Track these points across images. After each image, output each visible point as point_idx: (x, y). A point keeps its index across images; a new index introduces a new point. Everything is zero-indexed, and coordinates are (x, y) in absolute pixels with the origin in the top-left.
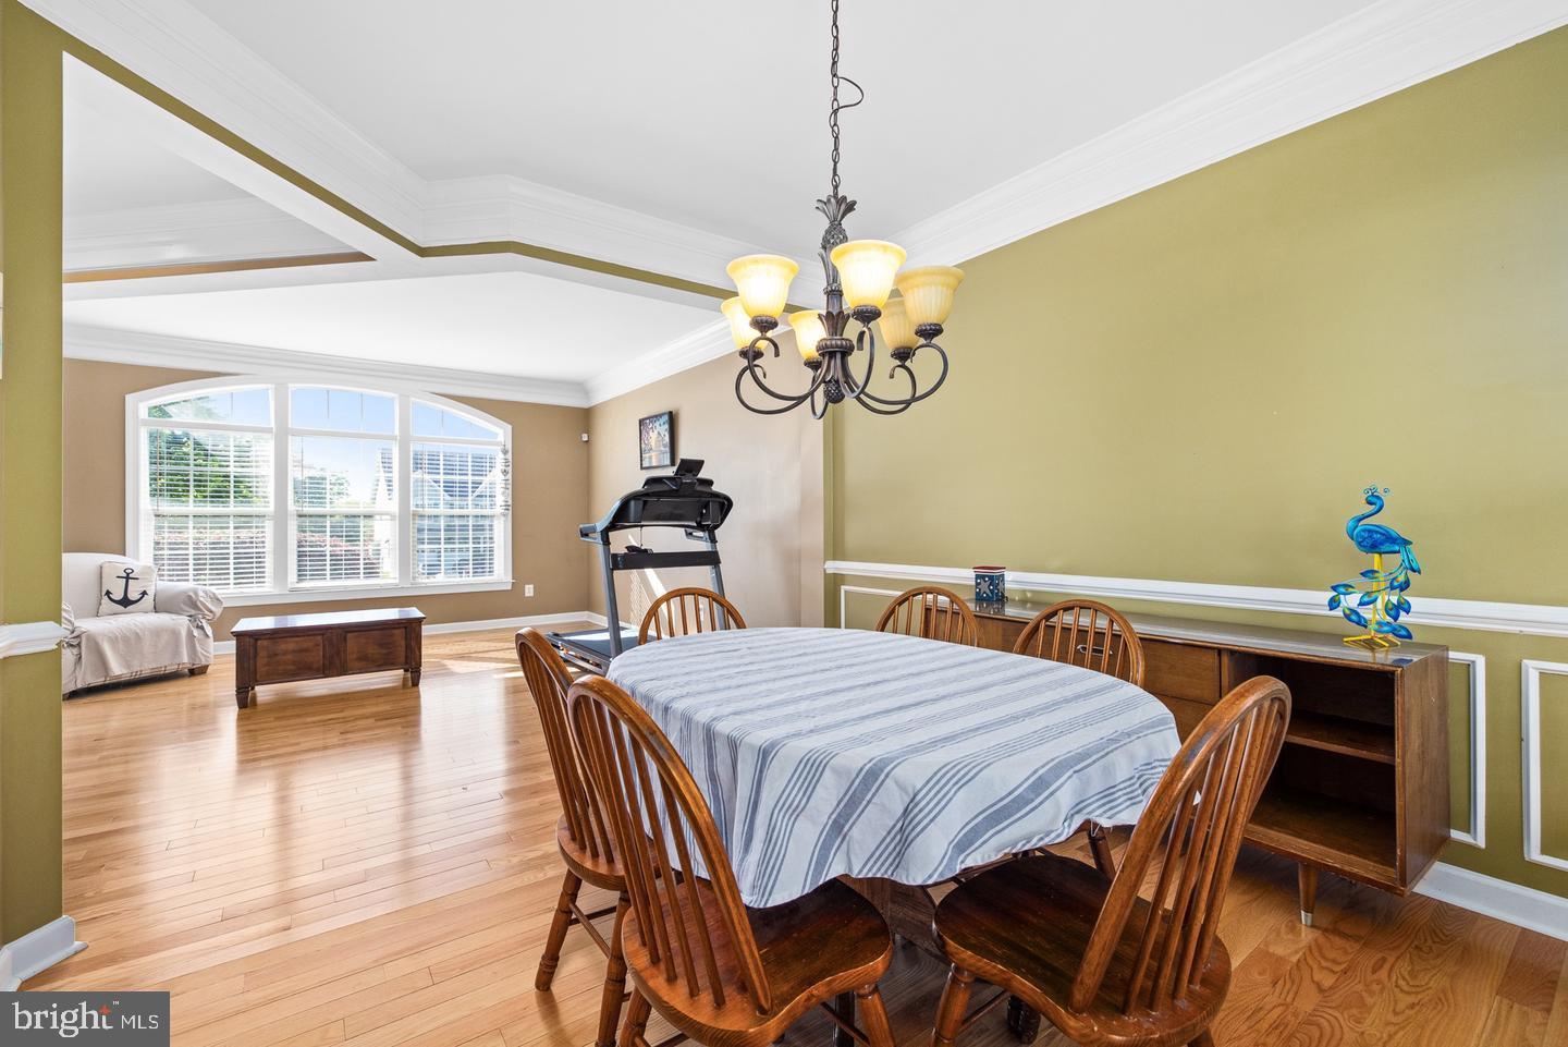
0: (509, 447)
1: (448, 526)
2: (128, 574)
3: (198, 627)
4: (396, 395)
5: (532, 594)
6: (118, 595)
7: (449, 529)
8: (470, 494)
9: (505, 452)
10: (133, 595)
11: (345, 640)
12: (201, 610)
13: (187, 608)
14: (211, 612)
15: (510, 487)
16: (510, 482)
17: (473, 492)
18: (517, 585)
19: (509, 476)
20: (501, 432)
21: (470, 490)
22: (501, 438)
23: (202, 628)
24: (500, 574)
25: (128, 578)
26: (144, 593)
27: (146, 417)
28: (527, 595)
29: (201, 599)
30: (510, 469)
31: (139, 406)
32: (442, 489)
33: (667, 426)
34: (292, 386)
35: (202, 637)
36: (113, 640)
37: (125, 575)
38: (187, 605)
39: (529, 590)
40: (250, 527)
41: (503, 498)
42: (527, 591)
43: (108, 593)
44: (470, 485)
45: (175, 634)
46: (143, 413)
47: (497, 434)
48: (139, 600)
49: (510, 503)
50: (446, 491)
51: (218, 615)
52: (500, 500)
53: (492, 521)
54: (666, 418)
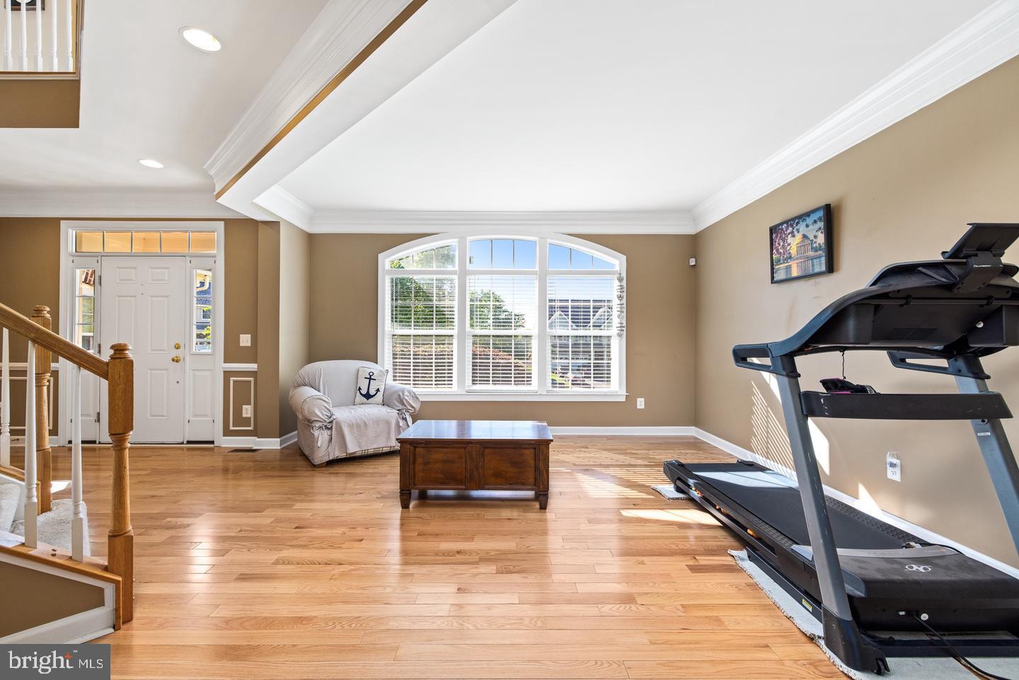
0: (624, 275)
1: (575, 344)
2: (371, 376)
3: (403, 419)
4: (537, 239)
5: (643, 407)
6: (364, 392)
7: (575, 345)
8: (591, 317)
9: (620, 280)
10: (372, 392)
11: (483, 455)
12: (405, 406)
13: (397, 404)
14: (413, 407)
15: (625, 310)
16: (625, 306)
17: (594, 315)
18: (631, 398)
19: (624, 301)
20: (617, 262)
21: (592, 314)
22: (617, 268)
23: (405, 419)
24: (614, 387)
25: (370, 379)
26: (378, 390)
27: (390, 269)
28: (638, 407)
29: (406, 397)
30: (624, 294)
31: (386, 261)
32: (570, 321)
33: (821, 224)
34: (469, 238)
35: (405, 426)
36: (351, 426)
37: (369, 377)
38: (398, 402)
39: (641, 403)
40: (444, 344)
41: (618, 321)
42: (638, 403)
43: (360, 389)
44: (592, 310)
45: (388, 423)
46: (387, 266)
47: (615, 265)
48: (376, 394)
49: (625, 324)
50: (573, 322)
51: (418, 409)
52: (616, 321)
53: (609, 341)
54: (821, 214)
